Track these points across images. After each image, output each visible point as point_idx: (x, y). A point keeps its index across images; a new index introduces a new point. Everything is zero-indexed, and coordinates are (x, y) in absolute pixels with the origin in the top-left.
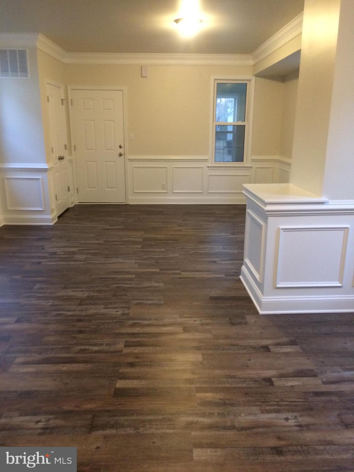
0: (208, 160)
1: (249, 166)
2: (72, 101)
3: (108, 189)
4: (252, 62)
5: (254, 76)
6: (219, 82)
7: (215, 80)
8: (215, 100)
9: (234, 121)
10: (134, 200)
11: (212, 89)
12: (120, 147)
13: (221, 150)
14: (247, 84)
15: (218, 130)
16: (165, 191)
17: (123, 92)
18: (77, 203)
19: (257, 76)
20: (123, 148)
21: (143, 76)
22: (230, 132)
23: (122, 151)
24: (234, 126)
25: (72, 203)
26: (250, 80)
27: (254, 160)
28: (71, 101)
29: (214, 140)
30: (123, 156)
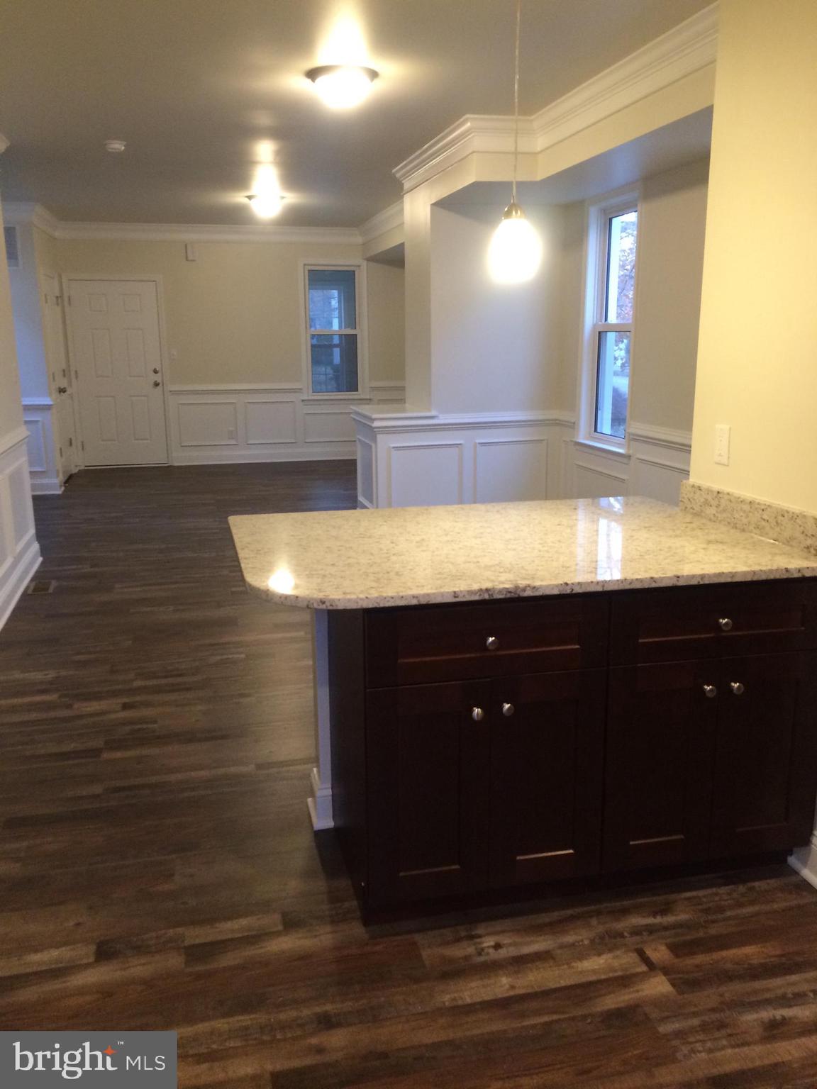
0: (301, 389)
1: (368, 397)
2: (69, 298)
3: (136, 441)
4: (359, 240)
5: (365, 259)
6: (310, 268)
7: (305, 265)
8: (307, 293)
9: (340, 327)
10: (182, 458)
11: (301, 279)
12: (156, 372)
13: (322, 376)
14: (356, 273)
15: (315, 342)
16: (233, 442)
17: (156, 284)
18: (82, 468)
19: (371, 259)
20: (159, 374)
21: (190, 258)
22: (336, 346)
23: (158, 378)
24: (341, 336)
25: (76, 466)
26: (359, 266)
27: (373, 389)
28: (69, 300)
29: (310, 365)
30: (159, 388)
